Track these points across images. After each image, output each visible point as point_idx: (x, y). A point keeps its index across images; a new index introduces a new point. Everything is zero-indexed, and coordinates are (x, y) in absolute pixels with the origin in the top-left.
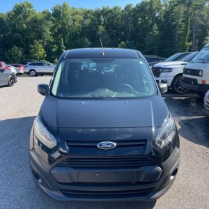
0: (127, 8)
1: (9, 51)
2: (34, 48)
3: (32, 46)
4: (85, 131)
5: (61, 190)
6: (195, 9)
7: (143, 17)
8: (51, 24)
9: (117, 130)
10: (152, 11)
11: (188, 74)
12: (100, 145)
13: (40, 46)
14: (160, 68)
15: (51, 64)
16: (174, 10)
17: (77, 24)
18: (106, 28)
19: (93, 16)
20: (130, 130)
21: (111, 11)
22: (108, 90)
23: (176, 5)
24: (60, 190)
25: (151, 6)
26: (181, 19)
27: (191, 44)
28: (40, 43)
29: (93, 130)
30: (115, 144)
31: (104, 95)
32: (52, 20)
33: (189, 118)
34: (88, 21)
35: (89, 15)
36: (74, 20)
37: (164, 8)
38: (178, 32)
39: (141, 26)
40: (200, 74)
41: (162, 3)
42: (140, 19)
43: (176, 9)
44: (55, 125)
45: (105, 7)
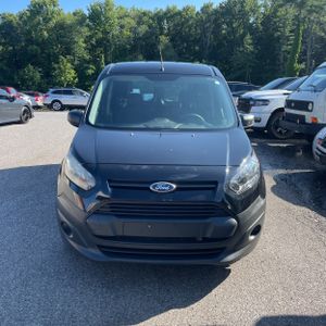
0: (205, 9)
1: (21, 73)
2: (60, 68)
3: (56, 66)
4: (134, 168)
5: (100, 247)
6: (310, 12)
7: (230, 24)
8: (85, 31)
9: (177, 168)
10: (244, 15)
11: (292, 108)
12: (154, 187)
13: (69, 65)
14: (251, 99)
15: (86, 93)
16: (279, 14)
17: (127, 33)
18: (171, 40)
19: (151, 21)
20: (195, 169)
21: (179, 13)
22: (168, 121)
23: (281, 6)
24: (98, 246)
25: (242, 6)
26: (288, 28)
27: (303, 66)
28: (68, 61)
29: (145, 167)
30: (174, 186)
31: (162, 126)
32: (88, 26)
33: (290, 172)
34: (143, 29)
35: (145, 19)
36: (122, 27)
37: (262, 10)
38: (284, 48)
39: (225, 38)
40: (310, 108)
41: (260, 3)
42: (225, 26)
43: (281, 12)
44: (93, 160)
45: (171, 6)
